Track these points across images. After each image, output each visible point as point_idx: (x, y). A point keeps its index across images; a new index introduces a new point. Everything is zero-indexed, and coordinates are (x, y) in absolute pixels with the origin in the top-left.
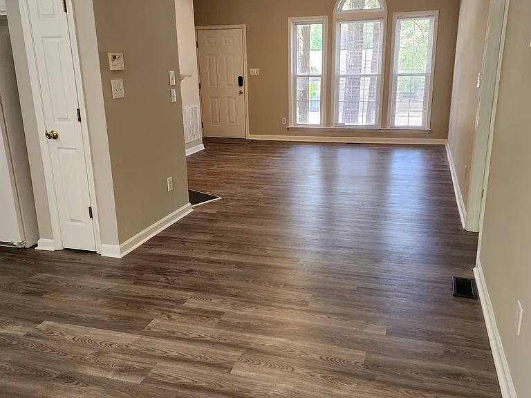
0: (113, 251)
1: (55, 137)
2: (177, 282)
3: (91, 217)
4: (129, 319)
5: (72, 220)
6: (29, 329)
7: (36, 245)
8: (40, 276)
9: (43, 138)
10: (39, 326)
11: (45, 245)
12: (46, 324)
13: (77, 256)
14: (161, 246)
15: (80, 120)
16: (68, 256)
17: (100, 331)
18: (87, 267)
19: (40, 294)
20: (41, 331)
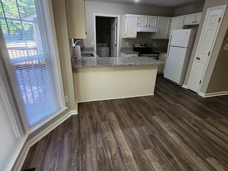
0: (203, 95)
1: (199, 59)
2: (221, 112)
3: (200, 83)
4: (201, 114)
5: (194, 82)
6: (174, 104)
7: (182, 86)
8: (181, 93)
9: (195, 58)
10: (177, 104)
11: (184, 86)
12: (178, 104)
13: (192, 92)
14: (220, 100)
15: (209, 55)
16: (189, 91)
17: (191, 113)
18: (193, 96)
19: (179, 97)
20: (177, 105)
